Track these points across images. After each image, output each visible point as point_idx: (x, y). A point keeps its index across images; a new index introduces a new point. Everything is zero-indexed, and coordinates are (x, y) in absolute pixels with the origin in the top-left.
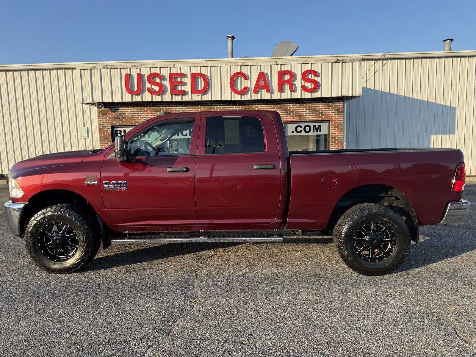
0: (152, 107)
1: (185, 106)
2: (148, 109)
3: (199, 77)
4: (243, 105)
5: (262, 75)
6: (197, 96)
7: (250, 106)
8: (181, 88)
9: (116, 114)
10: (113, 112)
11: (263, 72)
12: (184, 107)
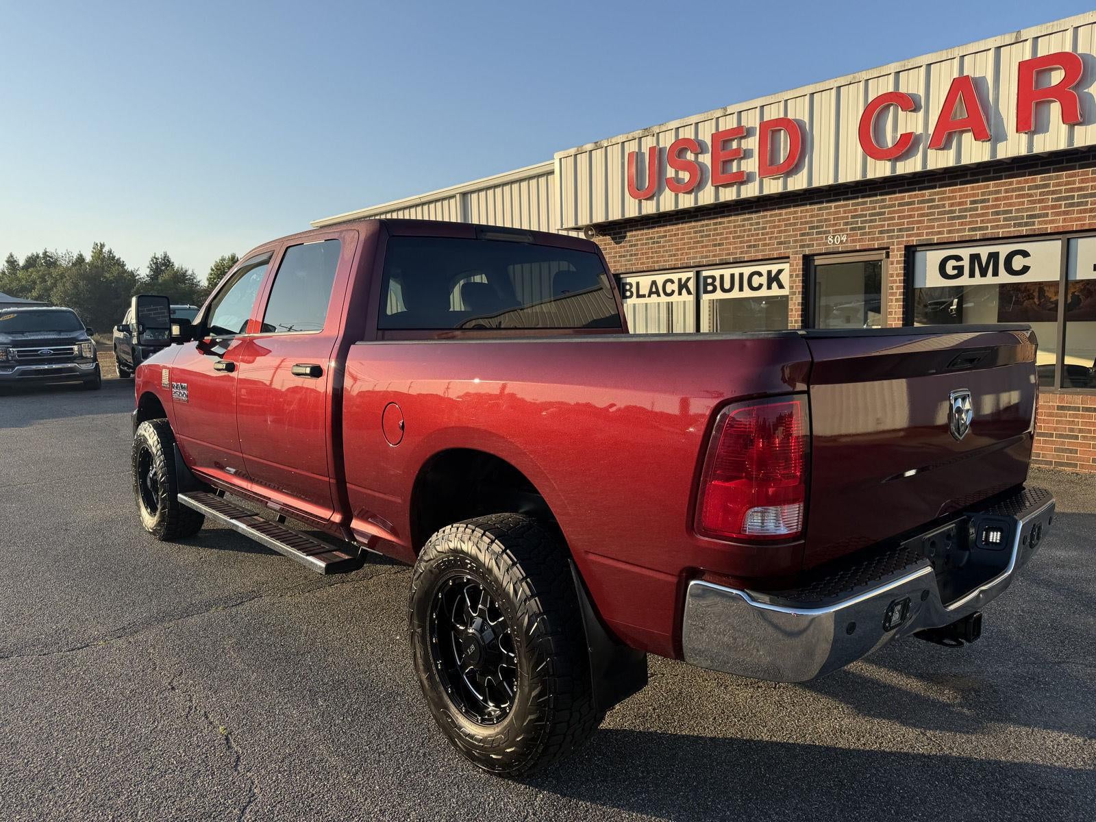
0: (686, 222)
1: (756, 212)
2: (678, 229)
3: (780, 130)
4: (914, 190)
5: (964, 88)
6: (774, 181)
7: (938, 189)
8: (739, 166)
9: (621, 247)
10: (617, 243)
11: (968, 76)
12: (754, 216)
